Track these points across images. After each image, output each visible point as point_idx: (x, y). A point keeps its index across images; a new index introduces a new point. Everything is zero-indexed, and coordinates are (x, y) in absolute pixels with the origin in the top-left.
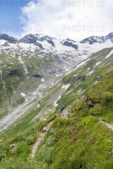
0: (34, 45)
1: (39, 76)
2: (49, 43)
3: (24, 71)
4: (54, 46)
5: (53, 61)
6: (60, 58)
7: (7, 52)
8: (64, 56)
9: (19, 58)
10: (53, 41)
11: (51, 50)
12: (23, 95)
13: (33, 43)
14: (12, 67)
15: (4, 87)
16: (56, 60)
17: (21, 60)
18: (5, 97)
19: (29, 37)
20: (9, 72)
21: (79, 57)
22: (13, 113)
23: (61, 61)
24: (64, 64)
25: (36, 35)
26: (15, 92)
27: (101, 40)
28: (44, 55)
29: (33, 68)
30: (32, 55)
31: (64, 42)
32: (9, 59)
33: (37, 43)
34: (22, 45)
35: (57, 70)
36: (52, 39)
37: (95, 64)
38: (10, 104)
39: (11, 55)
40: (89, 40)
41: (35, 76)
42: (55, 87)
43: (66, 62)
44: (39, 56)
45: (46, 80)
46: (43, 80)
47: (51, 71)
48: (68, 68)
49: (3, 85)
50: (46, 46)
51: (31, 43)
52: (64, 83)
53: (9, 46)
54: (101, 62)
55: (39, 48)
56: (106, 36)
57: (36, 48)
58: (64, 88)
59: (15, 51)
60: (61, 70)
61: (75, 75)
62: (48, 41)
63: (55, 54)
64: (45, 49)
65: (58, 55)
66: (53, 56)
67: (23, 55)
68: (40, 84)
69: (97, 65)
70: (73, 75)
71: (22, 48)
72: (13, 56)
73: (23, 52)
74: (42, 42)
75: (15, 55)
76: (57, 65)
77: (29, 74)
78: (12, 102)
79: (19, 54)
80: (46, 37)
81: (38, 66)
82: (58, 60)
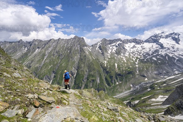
0: (156, 44)
1: (144, 76)
2: (173, 40)
3: (136, 72)
4: (178, 43)
5: (165, 64)
6: (175, 59)
7: (132, 55)
9: (136, 62)
11: (171, 49)
12: (131, 86)
13: (156, 42)
14: (130, 69)
15: (124, 80)
16: (168, 63)
17: (137, 64)
18: (123, 85)
19: (153, 38)
22: (124, 93)
23: (174, 63)
24: (176, 67)
25: (162, 33)
26: (128, 83)
28: (158, 57)
29: (143, 70)
30: (148, 57)
32: (130, 63)
33: (159, 42)
34: (146, 45)
35: (164, 72)
36: (179, 35)
39: (133, 58)
41: (142, 76)
44: (154, 58)
46: (146, 79)
47: (158, 72)
50: (168, 44)
51: (154, 42)
53: (136, 47)
55: (159, 47)
57: (157, 47)
59: (138, 54)
60: (167, 72)
63: (171, 55)
64: (165, 48)
65: (175, 56)
66: (167, 58)
67: (141, 58)
68: (143, 82)
71: (144, 49)
72: (134, 60)
73: (143, 54)
74: (167, 39)
75: (135, 58)
76: (166, 68)
77: (139, 74)
78: (125, 88)
79: (139, 57)
80: (171, 34)
81: (147, 69)
82: (170, 63)
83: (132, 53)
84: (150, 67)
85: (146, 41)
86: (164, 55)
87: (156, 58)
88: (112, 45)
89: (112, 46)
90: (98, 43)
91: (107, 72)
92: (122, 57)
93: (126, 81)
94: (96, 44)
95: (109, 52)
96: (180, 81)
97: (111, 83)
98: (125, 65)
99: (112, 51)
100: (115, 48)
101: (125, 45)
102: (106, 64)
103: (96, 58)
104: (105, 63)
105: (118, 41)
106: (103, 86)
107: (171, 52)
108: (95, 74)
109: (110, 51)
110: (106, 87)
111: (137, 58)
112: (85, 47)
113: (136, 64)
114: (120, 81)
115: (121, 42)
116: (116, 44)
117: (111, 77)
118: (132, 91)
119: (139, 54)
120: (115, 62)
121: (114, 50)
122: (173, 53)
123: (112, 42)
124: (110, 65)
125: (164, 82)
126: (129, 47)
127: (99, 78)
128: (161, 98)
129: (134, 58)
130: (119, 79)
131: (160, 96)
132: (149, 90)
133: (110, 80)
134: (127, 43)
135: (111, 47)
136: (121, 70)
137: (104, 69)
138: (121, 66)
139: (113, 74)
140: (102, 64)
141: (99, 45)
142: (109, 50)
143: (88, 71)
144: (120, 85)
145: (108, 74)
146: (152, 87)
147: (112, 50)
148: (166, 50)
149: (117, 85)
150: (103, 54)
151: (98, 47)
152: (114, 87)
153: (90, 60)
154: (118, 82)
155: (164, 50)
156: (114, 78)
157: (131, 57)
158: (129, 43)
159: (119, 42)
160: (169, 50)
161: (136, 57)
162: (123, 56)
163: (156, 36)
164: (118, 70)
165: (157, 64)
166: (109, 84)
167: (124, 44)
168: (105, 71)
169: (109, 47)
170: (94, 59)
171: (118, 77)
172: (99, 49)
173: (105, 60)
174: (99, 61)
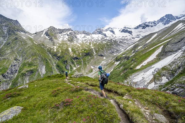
3: (93, 53)
4: (114, 34)
5: (113, 45)
6: (118, 42)
7: (85, 42)
8: (121, 40)
10: (114, 30)
11: (112, 37)
12: (92, 67)
14: (87, 51)
15: (82, 63)
16: (115, 44)
17: (92, 46)
18: (83, 69)
20: (85, 54)
21: (133, 39)
24: (120, 46)
26: (88, 65)
27: (153, 24)
28: (106, 41)
29: (99, 50)
30: (99, 42)
31: (121, 30)
32: (86, 46)
33: (103, 33)
34: (94, 36)
35: (115, 50)
36: (113, 29)
37: (138, 47)
38: (85, 72)
41: (100, 56)
42: (110, 63)
43: (123, 45)
44: (103, 42)
45: (106, 58)
46: (105, 58)
47: (111, 51)
48: (123, 49)
49: (82, 61)
50: (108, 34)
51: (99, 34)
52: (116, 60)
53: (86, 37)
54: (142, 46)
55: (104, 36)
56: (158, 20)
57: (102, 37)
58: (116, 64)
59: (89, 41)
60: (117, 50)
61: (124, 56)
62: (110, 31)
63: (114, 40)
64: (108, 37)
65: (117, 40)
67: (94, 43)
68: (102, 61)
69: (138, 48)
70: (122, 55)
71: (94, 38)
72: (88, 44)
74: (106, 32)
76: (115, 47)
77: (97, 54)
78: (86, 72)
79: (92, 42)
80: (109, 28)
81: (102, 49)
82: (116, 44)
83: (84, 40)
84: (104, 48)
85: (93, 33)
87: (106, 42)
88: (63, 34)
90: (44, 30)
91: (59, 58)
92: (75, 44)
93: (85, 64)
94: (42, 32)
97: (65, 70)
98: (80, 49)
99: (63, 39)
100: (67, 37)
102: (55, 49)
103: (40, 43)
108: (35, 61)
111: (90, 43)
112: (22, 33)
114: (78, 65)
115: (72, 32)
116: (67, 33)
117: (65, 62)
118: (95, 73)
120: (68, 47)
123: (62, 31)
124: (61, 49)
126: (80, 37)
129: (88, 43)
130: (75, 63)
133: (63, 66)
135: (62, 36)
136: (77, 53)
137: (54, 55)
138: (76, 50)
139: (67, 58)
140: (50, 50)
141: (45, 32)
142: (59, 39)
143: (20, 59)
144: (79, 70)
145: (61, 60)
147: (64, 38)
149: (75, 71)
151: (44, 34)
153: (26, 44)
154: (75, 66)
156: (69, 61)
157: (85, 43)
158: (80, 34)
159: (70, 31)
164: (73, 54)
165: (108, 45)
168: (55, 57)
169: (60, 36)
170: (37, 44)
171: (75, 61)
172: (46, 35)
173: (54, 46)
174: (46, 46)
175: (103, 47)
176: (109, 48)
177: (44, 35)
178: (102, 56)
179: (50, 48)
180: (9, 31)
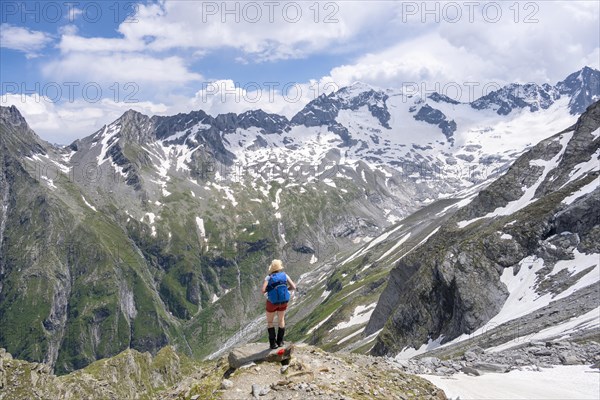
0: (329, 129)
1: (305, 251)
2: (374, 115)
3: (279, 239)
4: (387, 126)
5: (359, 196)
6: (383, 177)
8: (400, 169)
9: (274, 201)
11: (372, 146)
13: (326, 123)
14: (256, 233)
15: (239, 278)
17: (277, 208)
18: (239, 299)
19: (316, 107)
20: (249, 247)
21: (447, 167)
22: (247, 330)
23: (383, 191)
24: (389, 201)
25: (340, 91)
26: (255, 288)
27: (539, 96)
28: (339, 175)
29: (299, 229)
30: (309, 179)
31: (419, 108)
32: (255, 207)
33: (336, 123)
35: (362, 223)
36: (386, 98)
38: (245, 313)
39: (262, 188)
40: (499, 100)
41: (298, 250)
43: (398, 194)
44: (328, 182)
45: (320, 259)
46: (314, 259)
47: (344, 228)
48: (397, 214)
49: (237, 274)
50: (361, 128)
51: (322, 123)
52: (329, 285)
53: (266, 146)
55: (338, 140)
56: (559, 84)
57: (332, 141)
58: (323, 298)
59: (275, 171)
60: (370, 224)
62: (371, 108)
64: (355, 142)
65: (384, 167)
66: (364, 177)
67: (289, 185)
68: (303, 272)
72: (266, 193)
73: (291, 170)
74: (356, 113)
75: (269, 187)
76: (364, 209)
77: (288, 245)
78: (248, 310)
79: (281, 181)
80: (367, 95)
81: (311, 221)
82: (371, 192)
83: (253, 167)
84: (320, 215)
85: (297, 120)
86: (355, 169)
87: (336, 180)
88: (172, 138)
89: (171, 142)
90: (102, 130)
91: (166, 262)
92: (218, 187)
93: (248, 282)
94: (96, 138)
95: (163, 172)
96: (402, 246)
97: (188, 305)
98: (234, 221)
99: (173, 167)
100: (186, 153)
101: (226, 136)
102: (153, 228)
103: (102, 203)
104: (152, 221)
105: (196, 122)
106: (157, 323)
107: (372, 155)
108: (108, 282)
109: (166, 165)
110: (171, 327)
111: (275, 185)
112: (36, 157)
113: (273, 210)
114: (224, 288)
115: (208, 127)
116: (188, 133)
117: (186, 279)
119: (278, 168)
120: (194, 210)
121: (181, 160)
122: (377, 159)
123: (167, 126)
124: (171, 225)
125: (365, 260)
126: (241, 144)
127: (131, 296)
128: (360, 316)
129: (265, 186)
130: (217, 280)
131: (359, 309)
132: (326, 294)
133: (179, 290)
134: (231, 130)
135: (167, 150)
136: (223, 241)
137: (152, 251)
138: (221, 226)
139: (192, 264)
140: (138, 230)
141: (109, 142)
142: (159, 164)
143: (66, 272)
144: (226, 302)
145: (173, 269)
146: (334, 285)
147: (175, 161)
148: (359, 150)
149: (215, 307)
150: (133, 181)
151: (104, 151)
152: (204, 318)
153: (70, 219)
154: (216, 291)
155: (354, 149)
156: (199, 280)
157: (254, 185)
158: (239, 130)
159: (201, 125)
160: (366, 150)
161: (272, 183)
162: (222, 183)
163: (324, 101)
164: (210, 243)
165: (339, 201)
166: (180, 312)
167: (221, 133)
168: (153, 257)
169: (160, 149)
170: (93, 208)
171: (216, 271)
172: (114, 160)
173: (147, 210)
174: (122, 214)
175: (317, 212)
176: (338, 212)
177: (107, 156)
178: (305, 252)
179: (136, 222)
180: (7, 165)
